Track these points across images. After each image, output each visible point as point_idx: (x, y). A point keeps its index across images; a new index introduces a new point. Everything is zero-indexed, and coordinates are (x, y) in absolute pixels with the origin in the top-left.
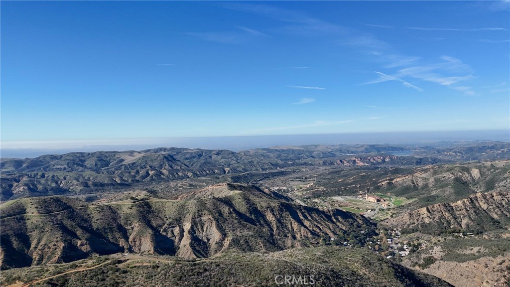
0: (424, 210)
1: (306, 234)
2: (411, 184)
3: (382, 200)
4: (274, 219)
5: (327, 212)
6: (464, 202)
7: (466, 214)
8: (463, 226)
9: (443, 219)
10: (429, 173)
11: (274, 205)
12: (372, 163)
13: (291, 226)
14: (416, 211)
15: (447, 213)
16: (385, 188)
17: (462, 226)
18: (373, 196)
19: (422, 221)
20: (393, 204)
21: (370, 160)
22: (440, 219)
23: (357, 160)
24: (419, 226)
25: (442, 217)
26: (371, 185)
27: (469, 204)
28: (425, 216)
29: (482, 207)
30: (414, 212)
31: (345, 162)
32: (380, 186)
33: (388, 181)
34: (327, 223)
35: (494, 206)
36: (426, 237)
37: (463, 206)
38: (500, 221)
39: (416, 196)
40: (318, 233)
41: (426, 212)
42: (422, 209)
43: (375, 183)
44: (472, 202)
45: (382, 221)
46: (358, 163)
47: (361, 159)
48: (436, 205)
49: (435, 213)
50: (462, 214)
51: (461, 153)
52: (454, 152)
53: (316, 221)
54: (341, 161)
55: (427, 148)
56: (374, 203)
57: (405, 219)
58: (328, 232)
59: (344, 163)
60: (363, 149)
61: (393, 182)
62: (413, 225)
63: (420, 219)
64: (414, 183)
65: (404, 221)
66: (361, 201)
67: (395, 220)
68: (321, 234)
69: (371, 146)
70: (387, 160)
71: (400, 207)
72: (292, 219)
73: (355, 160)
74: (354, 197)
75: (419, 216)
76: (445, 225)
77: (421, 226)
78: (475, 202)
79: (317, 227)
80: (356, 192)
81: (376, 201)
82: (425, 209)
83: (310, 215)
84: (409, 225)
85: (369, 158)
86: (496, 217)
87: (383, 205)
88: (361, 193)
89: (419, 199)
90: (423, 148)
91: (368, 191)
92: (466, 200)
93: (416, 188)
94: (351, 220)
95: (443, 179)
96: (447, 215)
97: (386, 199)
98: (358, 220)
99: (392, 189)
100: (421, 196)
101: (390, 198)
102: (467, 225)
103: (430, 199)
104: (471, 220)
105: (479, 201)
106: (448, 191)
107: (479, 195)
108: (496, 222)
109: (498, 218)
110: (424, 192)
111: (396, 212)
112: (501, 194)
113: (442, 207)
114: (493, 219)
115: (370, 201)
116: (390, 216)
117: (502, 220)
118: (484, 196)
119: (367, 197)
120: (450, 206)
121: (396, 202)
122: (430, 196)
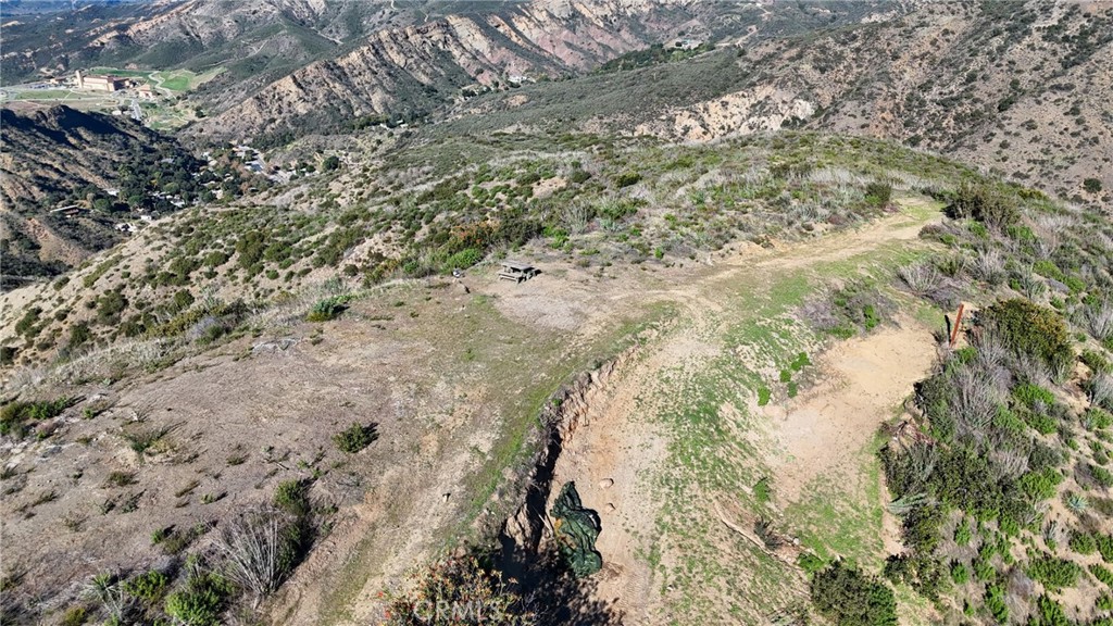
0: (286, 84)
1: (24, 194)
2: (184, 36)
3: (127, 83)
5: (38, 120)
6: (362, 54)
7: (374, 82)
8: (379, 109)
9: (334, 98)
10: (209, 7)
14: (269, 88)
15: (337, 85)
16: (112, 51)
17: (376, 108)
18: (98, 75)
19: (290, 112)
20: (168, 90)
22: (328, 100)
24: (289, 125)
25: (330, 96)
26: (68, 48)
27: (372, 57)
28: (293, 97)
29: (396, 62)
30: (264, 92)
32: (96, 48)
33: (115, 33)
34: (63, 151)
35: (416, 57)
36: (338, 141)
37: (363, 64)
38: (436, 87)
39: (215, 63)
40: (58, 182)
41: (294, 88)
42: (282, 81)
43: (77, 42)
44: (377, 52)
45: (178, 130)
48: (309, 68)
49: (312, 88)
50: (367, 82)
53: (26, 149)
57: (248, 112)
58: (85, 174)
61: (131, 32)
62: (273, 125)
63: (285, 106)
64: (188, 34)
65: (247, 119)
66: (65, 93)
67: (220, 119)
68: (72, 185)
71: (190, 93)
74: (33, 84)
75: (280, 99)
76: (343, 112)
77: (293, 124)
78: (381, 52)
79: (44, 166)
80: (27, 71)
81: (111, 87)
82: (289, 79)
84: (263, 128)
86: (425, 80)
87: (142, 94)
88: (49, 73)
89: (230, 68)
92: (365, 49)
93: (196, 45)
95: (253, 18)
96: (338, 88)
97: (134, 78)
98: (132, 133)
99: (134, 54)
100: (231, 61)
101: (145, 75)
102: (385, 104)
103: (253, 66)
104: (388, 92)
105: (388, 50)
106: (287, 42)
107: (384, 35)
108: (431, 90)
109: (430, 83)
110: (226, 51)
111: (199, 103)
112: (418, 32)
113: (324, 70)
114: (423, 85)
115: (90, 90)
116: (192, 115)
117: (439, 86)
118: (394, 37)
119: (77, 80)
120: (339, 68)
121: (173, 84)
122: (252, 59)
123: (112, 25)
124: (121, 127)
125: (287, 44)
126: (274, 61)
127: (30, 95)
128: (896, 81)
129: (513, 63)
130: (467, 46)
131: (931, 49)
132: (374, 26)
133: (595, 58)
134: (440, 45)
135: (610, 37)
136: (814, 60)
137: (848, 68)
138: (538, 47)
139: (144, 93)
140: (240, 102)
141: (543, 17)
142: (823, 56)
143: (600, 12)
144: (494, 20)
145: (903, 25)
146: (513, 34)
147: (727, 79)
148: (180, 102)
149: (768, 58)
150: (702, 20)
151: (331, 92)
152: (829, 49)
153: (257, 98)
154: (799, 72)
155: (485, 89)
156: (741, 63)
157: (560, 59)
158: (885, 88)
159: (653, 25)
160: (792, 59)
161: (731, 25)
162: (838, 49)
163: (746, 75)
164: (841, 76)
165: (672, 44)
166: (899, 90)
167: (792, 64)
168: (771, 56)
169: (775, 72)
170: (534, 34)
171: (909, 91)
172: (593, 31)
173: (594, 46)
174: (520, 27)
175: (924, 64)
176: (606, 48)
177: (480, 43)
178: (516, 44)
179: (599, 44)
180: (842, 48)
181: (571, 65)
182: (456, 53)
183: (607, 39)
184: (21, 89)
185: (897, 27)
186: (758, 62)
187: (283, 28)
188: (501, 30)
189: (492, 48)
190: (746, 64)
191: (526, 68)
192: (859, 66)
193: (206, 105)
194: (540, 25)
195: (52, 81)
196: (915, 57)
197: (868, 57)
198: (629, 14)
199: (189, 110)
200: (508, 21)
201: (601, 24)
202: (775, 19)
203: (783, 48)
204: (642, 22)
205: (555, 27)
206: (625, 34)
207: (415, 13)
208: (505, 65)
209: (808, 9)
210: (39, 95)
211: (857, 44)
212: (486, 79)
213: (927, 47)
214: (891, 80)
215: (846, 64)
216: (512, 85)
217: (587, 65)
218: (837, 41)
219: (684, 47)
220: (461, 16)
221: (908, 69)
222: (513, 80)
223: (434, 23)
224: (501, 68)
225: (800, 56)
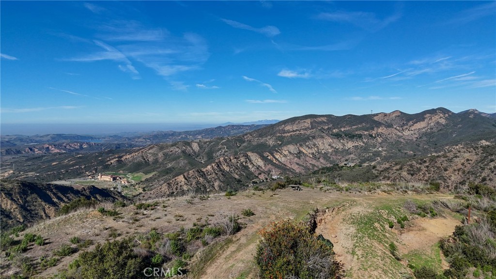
0: (181, 178)
2: (142, 160)
3: (118, 178)
4: (15, 206)
5: (82, 191)
6: (212, 167)
7: (216, 177)
9: (199, 184)
10: (154, 149)
11: (10, 186)
12: (69, 149)
13: (45, 213)
14: (174, 179)
15: (201, 178)
16: (114, 166)
17: (216, 188)
18: (107, 175)
19: (181, 189)
20: (133, 181)
21: (65, 147)
22: (196, 185)
23: (50, 147)
25: (198, 183)
26: (98, 165)
27: (216, 168)
29: (226, 170)
30: (171, 181)
31: (36, 150)
32: (108, 165)
33: (117, 159)
35: (234, 168)
37: (212, 171)
38: (241, 180)
39: (154, 170)
41: (183, 180)
42: (179, 177)
43: (102, 162)
44: (218, 166)
45: (135, 196)
46: (52, 151)
47: (54, 146)
48: (190, 172)
49: (191, 180)
50: (213, 178)
51: (150, 139)
52: (144, 139)
54: (31, 149)
55: (115, 137)
56: (110, 181)
57: (164, 189)
59: (34, 151)
60: (49, 138)
61: (123, 159)
63: (179, 187)
64: (144, 159)
65: (163, 192)
66: (93, 182)
67: (152, 192)
69: (57, 135)
70: (85, 146)
71: (141, 182)
72: (43, 203)
73: (48, 148)
74: (82, 178)
76: (202, 189)
78: (220, 166)
80: (81, 173)
81: (112, 179)
82: (182, 176)
83: (65, 196)
85: (64, 145)
86: (237, 177)
87: (123, 182)
88: (89, 174)
89: (159, 172)
90: (112, 137)
91: (96, 171)
92: (214, 164)
93: (147, 163)
94: (111, 198)
95: (171, 153)
96: (201, 180)
97: (121, 176)
98: (117, 197)
99: (122, 167)
100: (159, 169)
101: (125, 175)
102: (220, 187)
103: (168, 171)
104: (221, 182)
105: (223, 165)
106: (182, 162)
107: (222, 159)
108: (239, 181)
109: (239, 178)
110: (158, 166)
111: (144, 186)
112: (235, 158)
113: (196, 173)
114: (236, 179)
115: (104, 180)
116: (141, 190)
117: (242, 179)
118: (225, 160)
119: (99, 177)
120: (202, 172)
121: (135, 178)
122: (168, 169)
123: (116, 156)
124: (113, 195)
125: (182, 163)
126: (176, 170)
127: (80, 182)
128: (448, 180)
129: (274, 171)
130: (254, 163)
131: (461, 166)
132: (218, 156)
133: (309, 169)
134: (244, 163)
135: (315, 161)
136: (408, 170)
137: (424, 174)
138: (285, 165)
139: (124, 182)
140: (161, 185)
141: (286, 153)
142: (411, 169)
143: (310, 151)
144: (266, 154)
145: (447, 157)
146: (274, 159)
147: (369, 178)
148: (137, 185)
149: (386, 169)
150: (355, 155)
151: (198, 181)
152: (414, 166)
153: (168, 183)
154: (401, 175)
155: (262, 181)
156: (374, 171)
157: (294, 170)
158: (443, 183)
159: (334, 157)
160: (397, 170)
161: (368, 157)
162: (418, 166)
163: (377, 176)
164: (421, 177)
165: (343, 164)
166: (450, 184)
167: (398, 172)
168: (388, 169)
169: (390, 175)
170: (283, 160)
171: (455, 185)
172: (307, 159)
173: (309, 165)
174: (277, 157)
175: (460, 173)
176: (314, 166)
177: (261, 163)
178: (275, 163)
179: (311, 164)
180: (420, 166)
181: (298, 172)
182: (250, 166)
183: (314, 162)
184: (77, 180)
185: (444, 157)
186: (382, 171)
187: (182, 157)
188: (269, 158)
189: (265, 165)
190: (377, 172)
191: (279, 173)
192: (429, 173)
193: (147, 187)
194: (285, 156)
195: (90, 177)
196: (455, 170)
197: (433, 170)
198: (323, 152)
199: (140, 189)
200: (272, 154)
201: (311, 156)
202: (389, 155)
203: (393, 165)
204: (329, 155)
205: (292, 157)
206: (321, 160)
207: (235, 151)
208: (270, 172)
209: (403, 151)
210: (83, 182)
211: (427, 164)
212: (262, 177)
213: (460, 166)
214: (445, 180)
215: (423, 172)
216: (273, 179)
217: (305, 172)
218: (417, 163)
219: (348, 165)
220: (253, 152)
221: (453, 175)
222: (274, 177)
223: (242, 155)
224: (269, 173)
225: (401, 169)
